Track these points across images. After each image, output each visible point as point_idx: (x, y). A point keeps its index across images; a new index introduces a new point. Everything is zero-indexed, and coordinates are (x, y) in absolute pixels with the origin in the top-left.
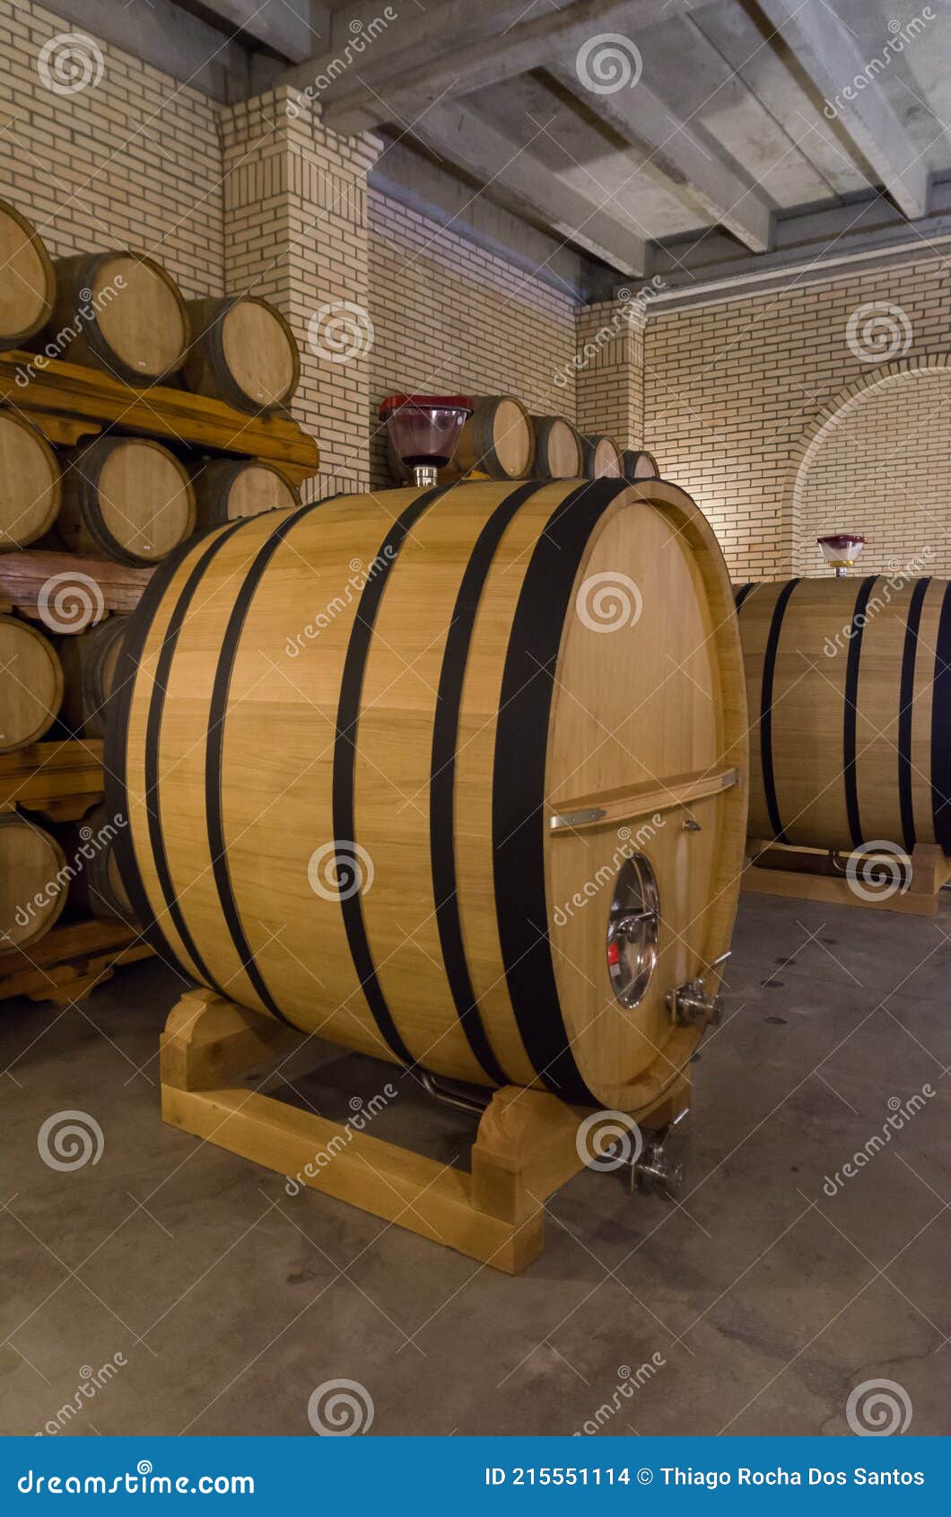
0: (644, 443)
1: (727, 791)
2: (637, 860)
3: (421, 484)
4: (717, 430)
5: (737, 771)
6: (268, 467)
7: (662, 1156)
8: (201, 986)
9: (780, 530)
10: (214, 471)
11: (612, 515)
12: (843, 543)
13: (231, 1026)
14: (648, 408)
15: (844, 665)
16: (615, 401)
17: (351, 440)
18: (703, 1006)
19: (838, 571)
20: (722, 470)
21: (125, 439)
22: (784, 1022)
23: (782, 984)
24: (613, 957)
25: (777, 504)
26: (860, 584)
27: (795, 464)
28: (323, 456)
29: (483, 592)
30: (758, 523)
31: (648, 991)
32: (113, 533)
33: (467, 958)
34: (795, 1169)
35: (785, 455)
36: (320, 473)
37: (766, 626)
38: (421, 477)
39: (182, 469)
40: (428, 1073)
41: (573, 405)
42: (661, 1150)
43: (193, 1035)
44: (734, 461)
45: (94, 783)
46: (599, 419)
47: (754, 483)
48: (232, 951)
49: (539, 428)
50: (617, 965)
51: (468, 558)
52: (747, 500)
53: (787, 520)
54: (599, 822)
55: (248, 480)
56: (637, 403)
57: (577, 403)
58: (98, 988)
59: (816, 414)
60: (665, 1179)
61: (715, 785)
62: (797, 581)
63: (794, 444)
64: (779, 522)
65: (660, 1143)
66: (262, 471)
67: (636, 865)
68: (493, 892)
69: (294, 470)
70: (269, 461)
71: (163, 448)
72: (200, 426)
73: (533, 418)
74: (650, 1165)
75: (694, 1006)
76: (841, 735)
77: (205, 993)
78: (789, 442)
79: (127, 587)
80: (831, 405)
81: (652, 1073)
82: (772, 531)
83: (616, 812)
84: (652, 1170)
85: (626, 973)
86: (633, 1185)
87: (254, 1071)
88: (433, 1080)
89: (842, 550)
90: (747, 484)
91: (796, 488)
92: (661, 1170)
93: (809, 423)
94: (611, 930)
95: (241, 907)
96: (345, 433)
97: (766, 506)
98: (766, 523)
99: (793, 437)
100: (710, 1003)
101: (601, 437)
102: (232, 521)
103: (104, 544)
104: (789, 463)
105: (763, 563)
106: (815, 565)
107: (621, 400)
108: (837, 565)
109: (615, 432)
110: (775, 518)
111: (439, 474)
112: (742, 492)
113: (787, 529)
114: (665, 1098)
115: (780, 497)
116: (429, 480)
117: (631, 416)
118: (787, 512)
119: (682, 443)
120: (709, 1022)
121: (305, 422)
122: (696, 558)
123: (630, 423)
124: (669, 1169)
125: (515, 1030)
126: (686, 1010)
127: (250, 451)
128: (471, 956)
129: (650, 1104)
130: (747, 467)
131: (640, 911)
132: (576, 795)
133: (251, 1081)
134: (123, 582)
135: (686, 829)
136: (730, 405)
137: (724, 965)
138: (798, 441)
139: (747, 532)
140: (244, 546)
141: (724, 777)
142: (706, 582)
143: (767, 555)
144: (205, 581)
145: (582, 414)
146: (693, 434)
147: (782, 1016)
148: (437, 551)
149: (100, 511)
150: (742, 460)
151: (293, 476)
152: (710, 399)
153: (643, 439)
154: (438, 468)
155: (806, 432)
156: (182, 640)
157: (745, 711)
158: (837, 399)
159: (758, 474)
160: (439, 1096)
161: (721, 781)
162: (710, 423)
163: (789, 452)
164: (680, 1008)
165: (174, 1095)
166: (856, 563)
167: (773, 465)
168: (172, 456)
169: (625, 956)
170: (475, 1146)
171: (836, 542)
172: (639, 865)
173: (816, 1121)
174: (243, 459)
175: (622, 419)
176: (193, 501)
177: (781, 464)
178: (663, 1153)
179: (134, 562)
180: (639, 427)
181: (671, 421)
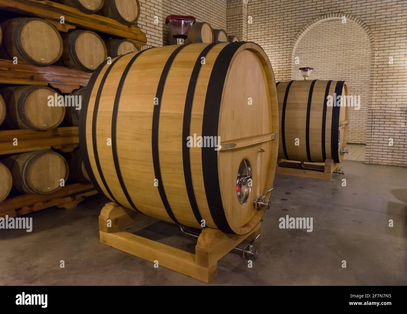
0: (247, 39)
1: (272, 140)
2: (245, 160)
3: (179, 44)
4: (269, 36)
5: (275, 134)
6: (130, 42)
7: (252, 248)
8: (111, 201)
9: (288, 67)
10: (113, 43)
11: (239, 53)
12: (306, 70)
13: (121, 213)
14: (248, 29)
15: (306, 106)
16: (238, 26)
17: (157, 35)
18: (265, 204)
19: (305, 78)
20: (271, 48)
21: (84, 31)
22: (287, 210)
23: (287, 200)
24: (238, 190)
25: (287, 59)
26: (311, 82)
27: (292, 46)
28: (148, 40)
29: (199, 76)
30: (281, 64)
31: (249, 200)
32: (80, 61)
33: (194, 190)
34: (291, 251)
35: (290, 44)
36: (147, 45)
37: (284, 94)
38: (179, 42)
39: (103, 41)
40: (182, 226)
41: (226, 27)
42: (252, 246)
43: (109, 216)
44: (274, 45)
45: (76, 140)
46: (234, 32)
47: (280, 52)
48: (121, 190)
49: (215, 33)
50: (239, 192)
51: (194, 66)
52: (278, 57)
53: (290, 64)
54: (234, 148)
55: (124, 45)
56: (245, 27)
57: (227, 26)
58: (79, 204)
59: (299, 31)
60: (253, 255)
61: (269, 138)
62: (293, 81)
63: (292, 40)
64: (287, 64)
65: (252, 244)
66: (129, 43)
67: (245, 162)
68: (202, 169)
69: (139, 43)
70: (131, 40)
71: (96, 34)
72: (108, 28)
73: (214, 30)
74: (249, 251)
75: (262, 204)
76: (305, 127)
77: (112, 203)
78: (291, 39)
79: (85, 78)
80: (303, 28)
81: (249, 224)
82: (285, 67)
83: (239, 145)
84: (249, 252)
85: (242, 194)
86: (244, 257)
87: (129, 227)
88: (184, 228)
89: (307, 72)
90: (278, 52)
91: (293, 54)
92: (252, 252)
93: (297, 34)
94: (238, 181)
95: (123, 176)
96: (155, 33)
97: (284, 59)
98: (284, 64)
99: (292, 38)
100: (267, 203)
101: (235, 37)
102: (119, 56)
103: (78, 65)
104: (291, 46)
105: (282, 77)
106: (298, 76)
107: (241, 26)
108: (305, 76)
109: (238, 36)
110: (286, 63)
111: (184, 41)
112: (276, 55)
113: (290, 66)
114: (253, 232)
115: (288, 56)
116: (181, 43)
117: (243, 31)
118: (290, 61)
119: (259, 40)
120: (267, 209)
121: (142, 28)
122: (264, 68)
123: (243, 33)
124: (254, 252)
125: (209, 211)
126: (260, 205)
127: (125, 36)
128: (195, 189)
129: (249, 233)
130: (278, 47)
131: (246, 176)
132: (227, 140)
133: (128, 230)
134: (84, 77)
135: (260, 151)
136: (273, 28)
137: (270, 193)
138: (293, 39)
139: (278, 67)
140: (123, 63)
141: (272, 136)
142: (267, 76)
143: (284, 74)
144: (110, 74)
145: (228, 30)
146: (262, 37)
147: (287, 209)
148: (184, 63)
149: (76, 53)
150: (277, 45)
151: (138, 45)
152: (267, 26)
153: (247, 38)
154: (184, 39)
155: (296, 37)
156: (103, 92)
157: (278, 116)
158: (305, 26)
159: (282, 49)
160: (185, 233)
161: (271, 137)
162: (267, 34)
163: (291, 43)
164: (258, 205)
165: (103, 234)
166: (310, 76)
167: (286, 47)
168: (99, 37)
169: (242, 189)
170: (196, 246)
171: (304, 69)
172: (246, 162)
173: (297, 237)
174: (122, 39)
175: (241, 31)
176: (106, 51)
177: (288, 46)
178: (253, 247)
179: (87, 70)
180: (246, 34)
181: (255, 33)
